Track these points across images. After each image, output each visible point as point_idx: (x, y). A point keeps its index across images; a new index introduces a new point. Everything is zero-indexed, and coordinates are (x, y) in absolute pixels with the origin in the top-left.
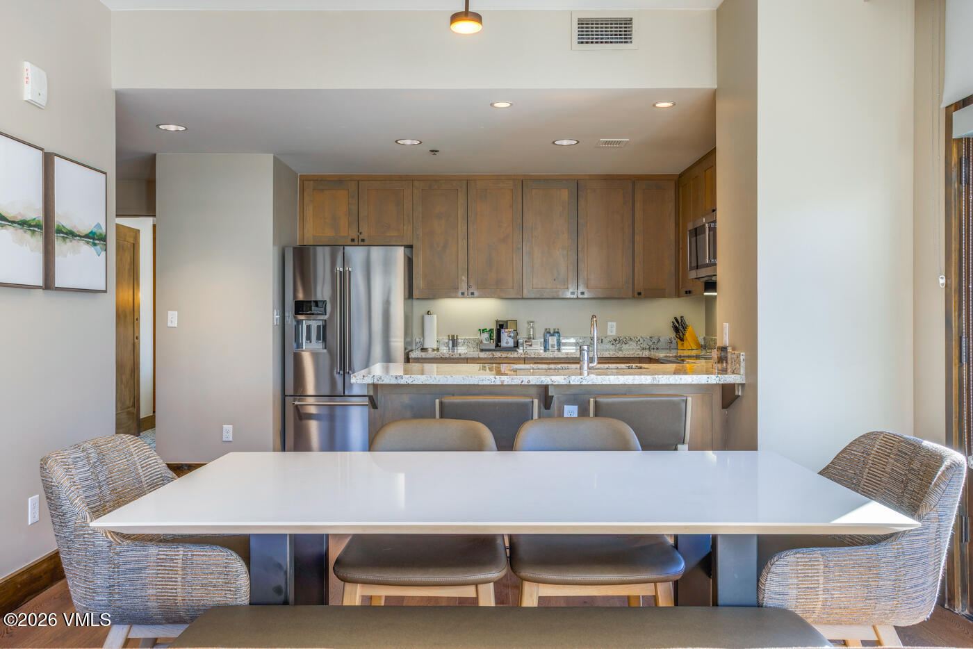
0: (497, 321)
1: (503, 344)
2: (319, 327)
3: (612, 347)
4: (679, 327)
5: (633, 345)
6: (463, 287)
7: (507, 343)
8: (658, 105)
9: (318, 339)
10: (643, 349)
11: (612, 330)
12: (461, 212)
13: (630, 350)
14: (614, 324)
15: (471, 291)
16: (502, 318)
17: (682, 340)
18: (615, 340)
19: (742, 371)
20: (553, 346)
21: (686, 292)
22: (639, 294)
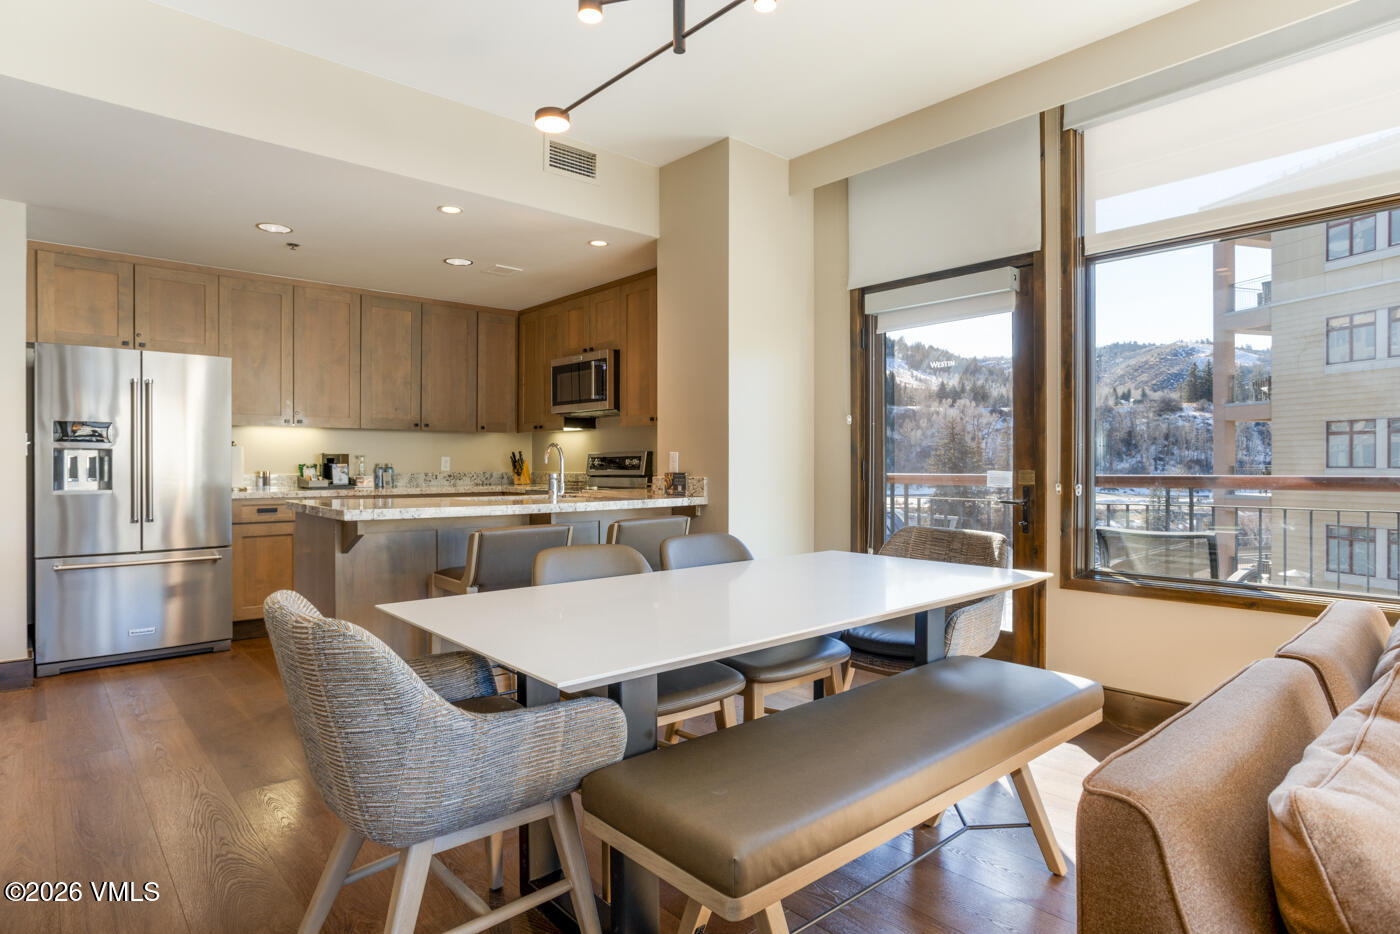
0: (323, 455)
1: (336, 481)
2: (92, 460)
3: (446, 483)
4: (517, 463)
5: (467, 480)
6: (288, 413)
7: (340, 480)
8: (593, 243)
9: (91, 474)
10: (477, 485)
11: (446, 466)
12: (286, 322)
13: (464, 486)
14: (448, 459)
15: (297, 418)
16: (332, 451)
17: (519, 474)
18: (450, 476)
19: (705, 493)
20: (387, 483)
21: (536, 427)
22: (483, 428)
